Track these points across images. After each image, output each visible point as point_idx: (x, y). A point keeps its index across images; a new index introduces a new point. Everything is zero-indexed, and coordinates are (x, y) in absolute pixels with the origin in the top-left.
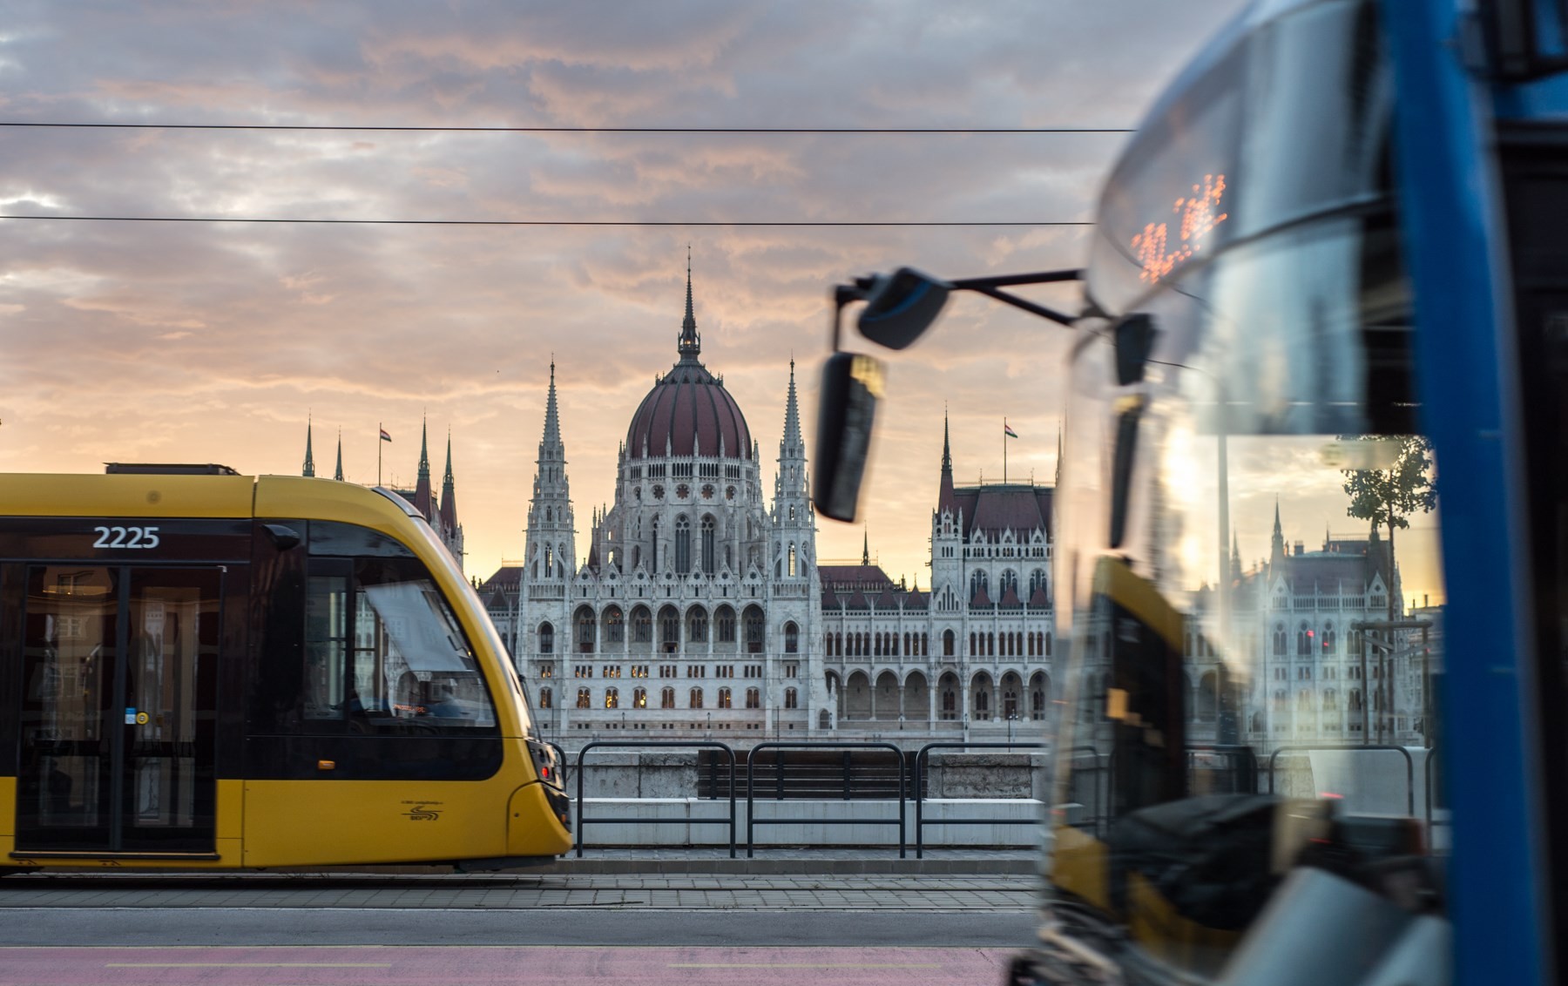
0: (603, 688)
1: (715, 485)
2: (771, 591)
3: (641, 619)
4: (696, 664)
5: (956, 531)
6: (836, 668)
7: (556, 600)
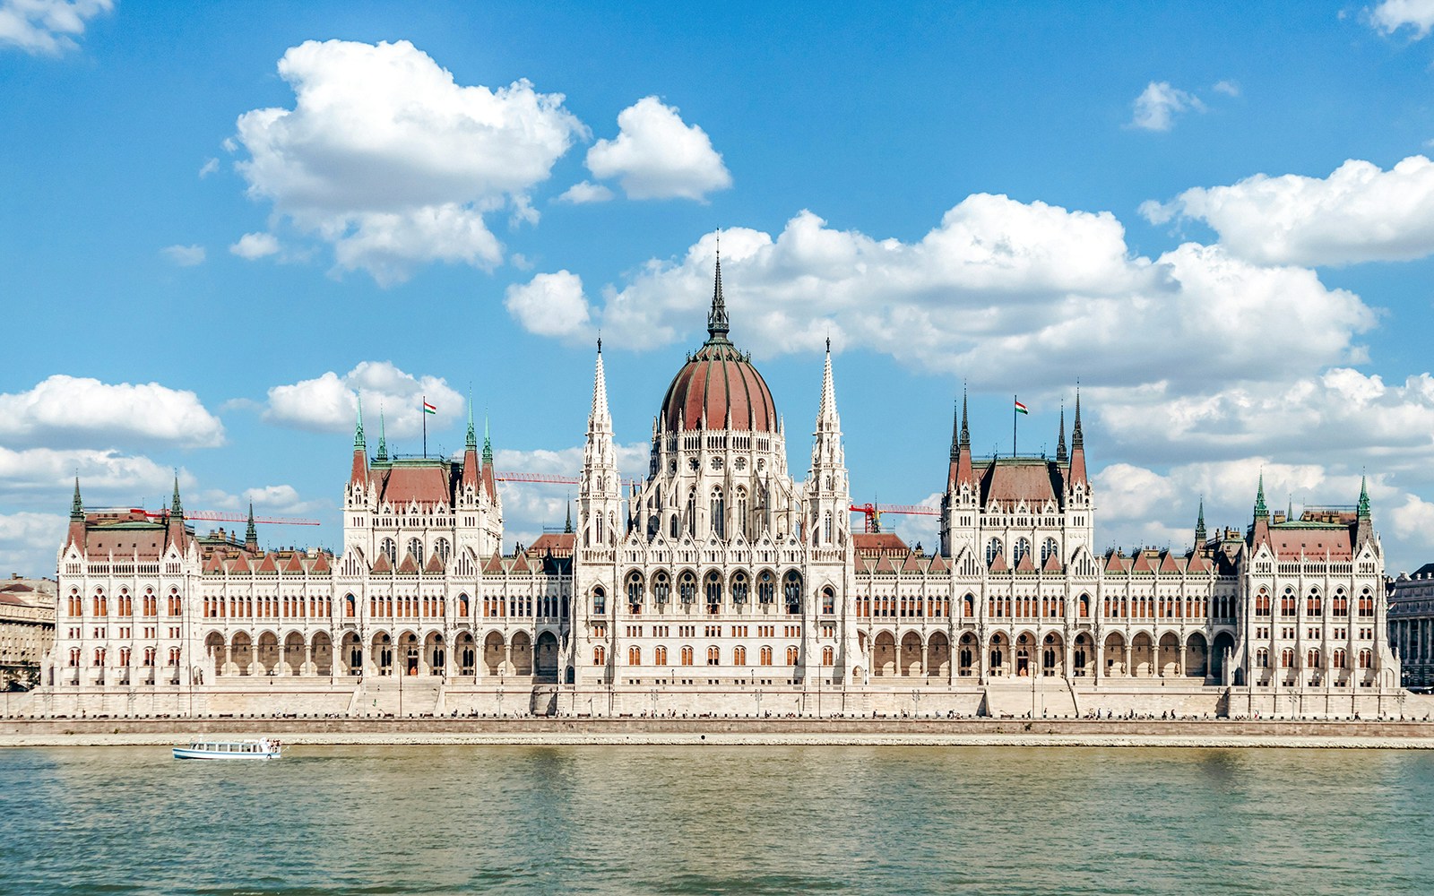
0: (652, 646)
1: (748, 458)
2: (809, 556)
3: (686, 583)
4: (740, 624)
5: (974, 501)
6: (865, 628)
7: (608, 564)
